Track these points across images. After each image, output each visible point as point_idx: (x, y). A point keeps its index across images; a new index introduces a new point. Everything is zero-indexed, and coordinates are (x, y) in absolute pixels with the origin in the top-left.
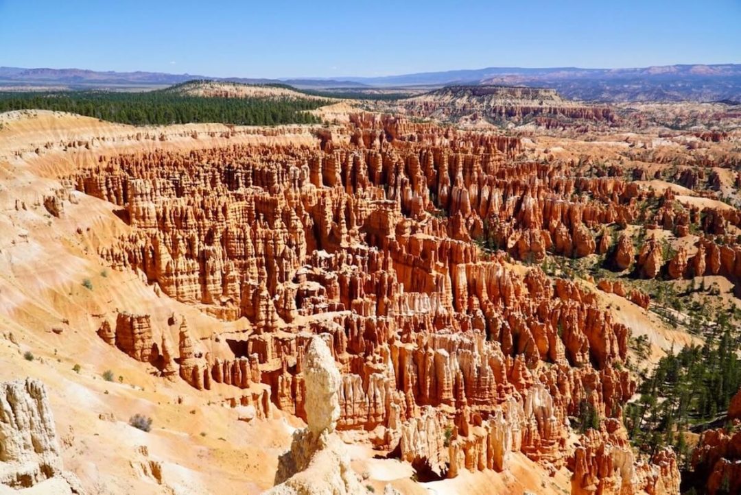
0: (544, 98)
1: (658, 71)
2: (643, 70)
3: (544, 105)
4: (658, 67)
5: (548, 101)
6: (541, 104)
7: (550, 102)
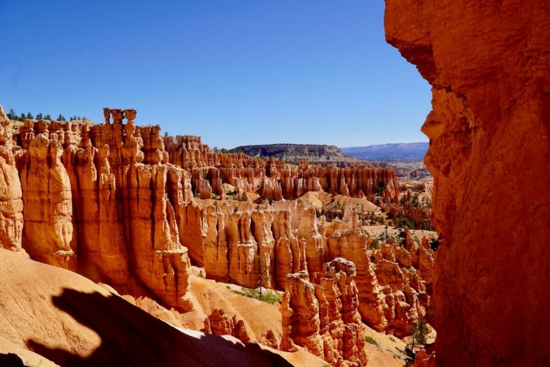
0: (330, 154)
1: (376, 148)
2: (366, 148)
3: (331, 160)
4: (376, 146)
5: (334, 157)
6: (328, 158)
7: (336, 158)
